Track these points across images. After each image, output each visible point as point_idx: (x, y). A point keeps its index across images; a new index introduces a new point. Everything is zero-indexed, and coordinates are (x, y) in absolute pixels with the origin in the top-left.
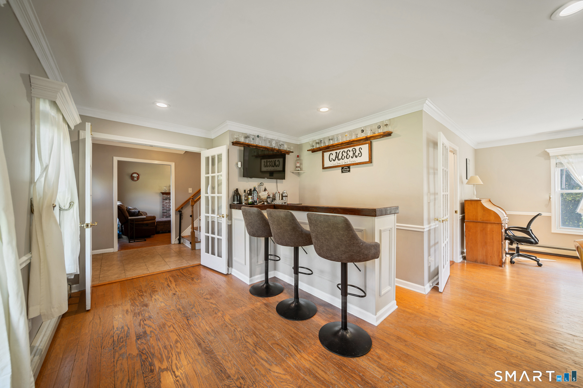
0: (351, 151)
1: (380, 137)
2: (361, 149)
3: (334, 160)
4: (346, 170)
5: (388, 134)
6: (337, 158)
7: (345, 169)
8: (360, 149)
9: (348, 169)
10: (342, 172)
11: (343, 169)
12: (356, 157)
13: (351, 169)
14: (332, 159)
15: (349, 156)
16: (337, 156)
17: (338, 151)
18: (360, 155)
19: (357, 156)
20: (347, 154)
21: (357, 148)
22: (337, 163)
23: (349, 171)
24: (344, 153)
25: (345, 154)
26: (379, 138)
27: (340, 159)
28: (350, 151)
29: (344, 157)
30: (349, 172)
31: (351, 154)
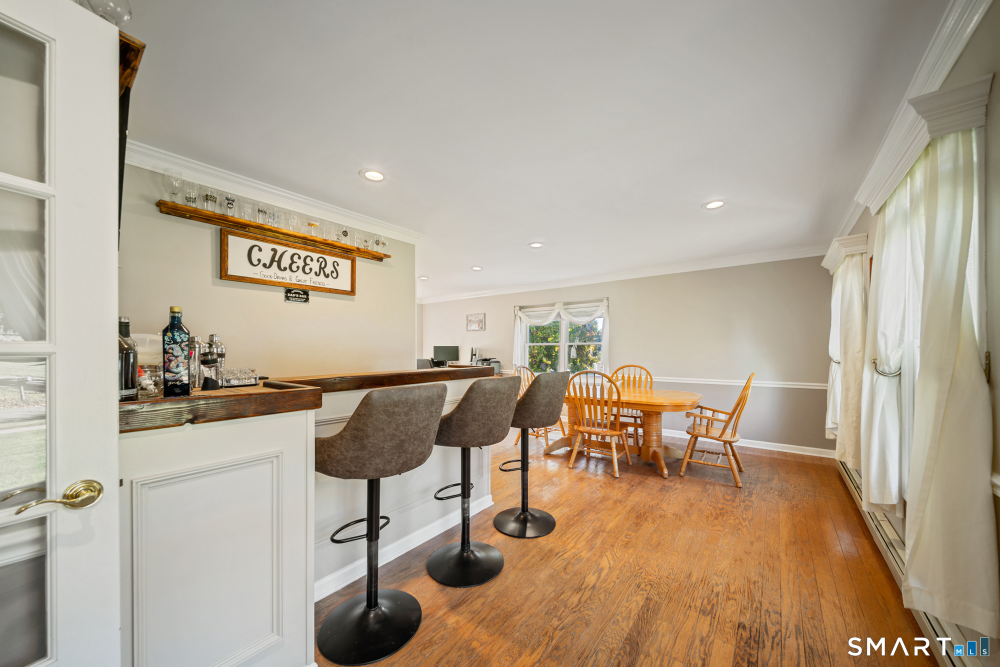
0: (315, 260)
1: (368, 257)
2: (338, 265)
3: (265, 265)
4: (299, 297)
5: (379, 258)
6: (275, 264)
7: (295, 293)
8: (335, 264)
9: (304, 295)
10: (287, 298)
11: (290, 293)
12: (327, 276)
13: (310, 297)
14: (259, 260)
15: (311, 269)
16: (276, 259)
17: (280, 249)
18: (335, 275)
19: (328, 274)
20: (306, 264)
21: (330, 259)
22: (272, 273)
23: (307, 300)
24: (296, 258)
25: (301, 263)
26: (366, 257)
27: (285, 269)
28: (312, 260)
29: (298, 267)
30: (305, 301)
31: (315, 266)
